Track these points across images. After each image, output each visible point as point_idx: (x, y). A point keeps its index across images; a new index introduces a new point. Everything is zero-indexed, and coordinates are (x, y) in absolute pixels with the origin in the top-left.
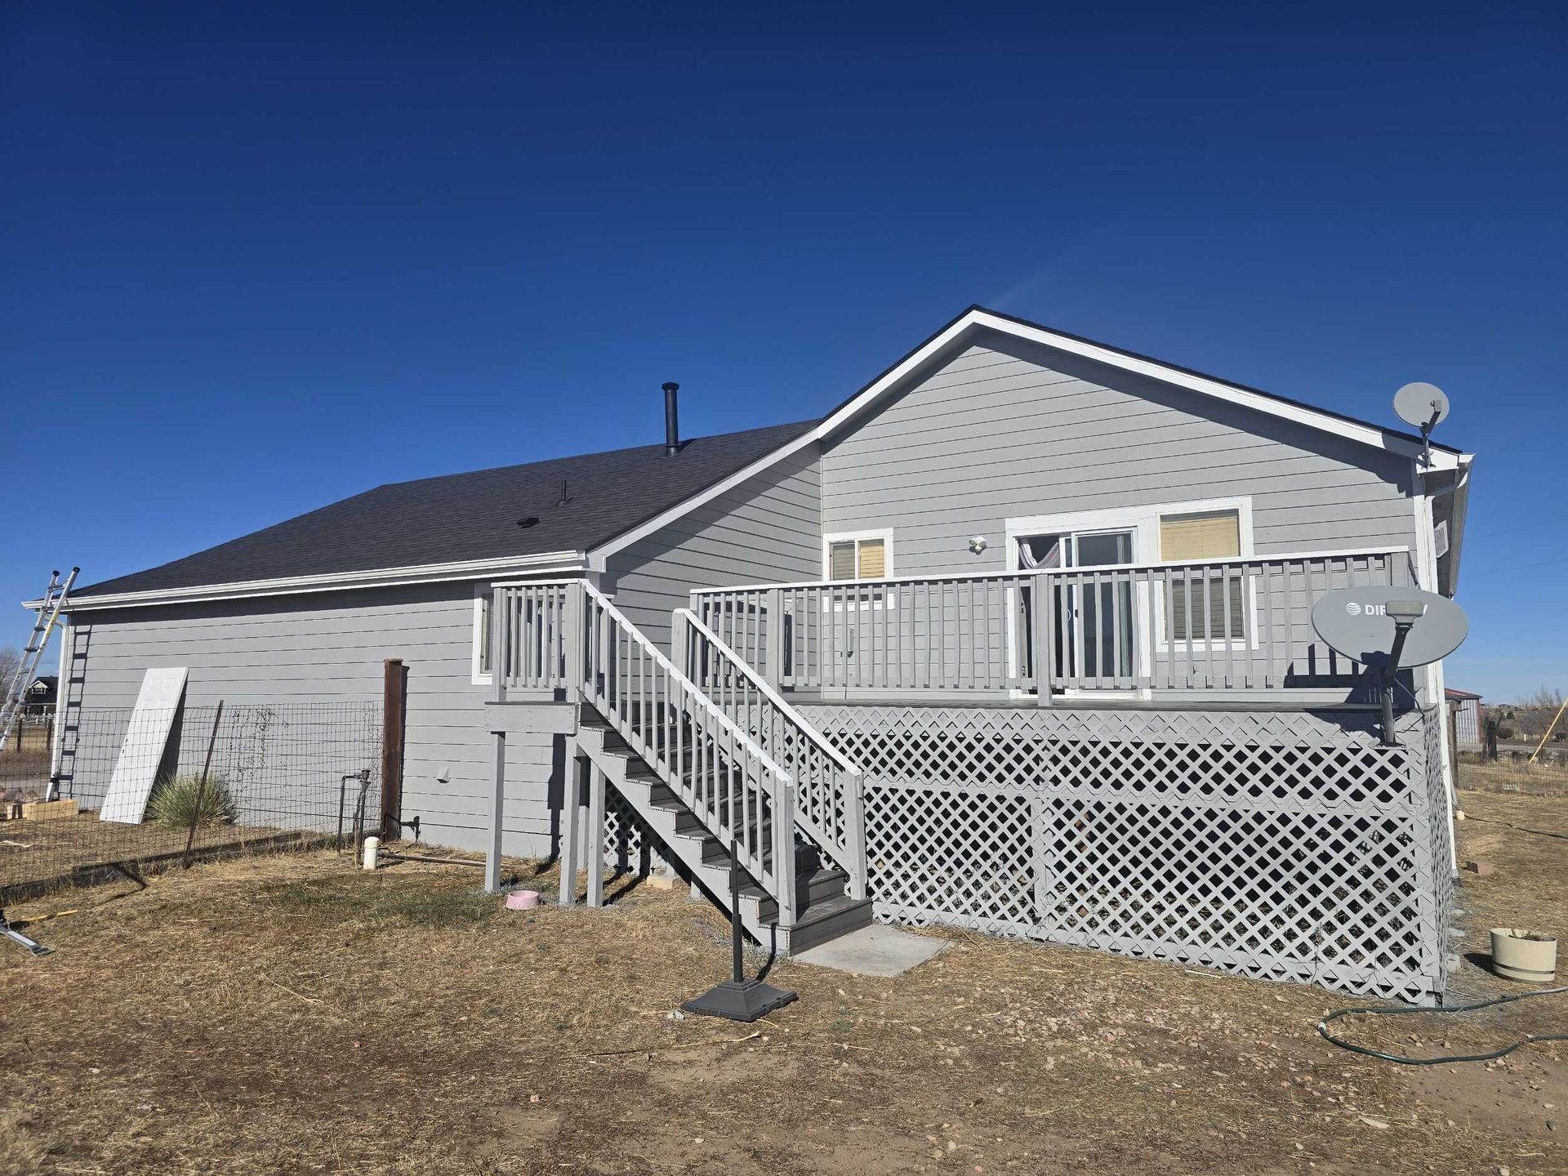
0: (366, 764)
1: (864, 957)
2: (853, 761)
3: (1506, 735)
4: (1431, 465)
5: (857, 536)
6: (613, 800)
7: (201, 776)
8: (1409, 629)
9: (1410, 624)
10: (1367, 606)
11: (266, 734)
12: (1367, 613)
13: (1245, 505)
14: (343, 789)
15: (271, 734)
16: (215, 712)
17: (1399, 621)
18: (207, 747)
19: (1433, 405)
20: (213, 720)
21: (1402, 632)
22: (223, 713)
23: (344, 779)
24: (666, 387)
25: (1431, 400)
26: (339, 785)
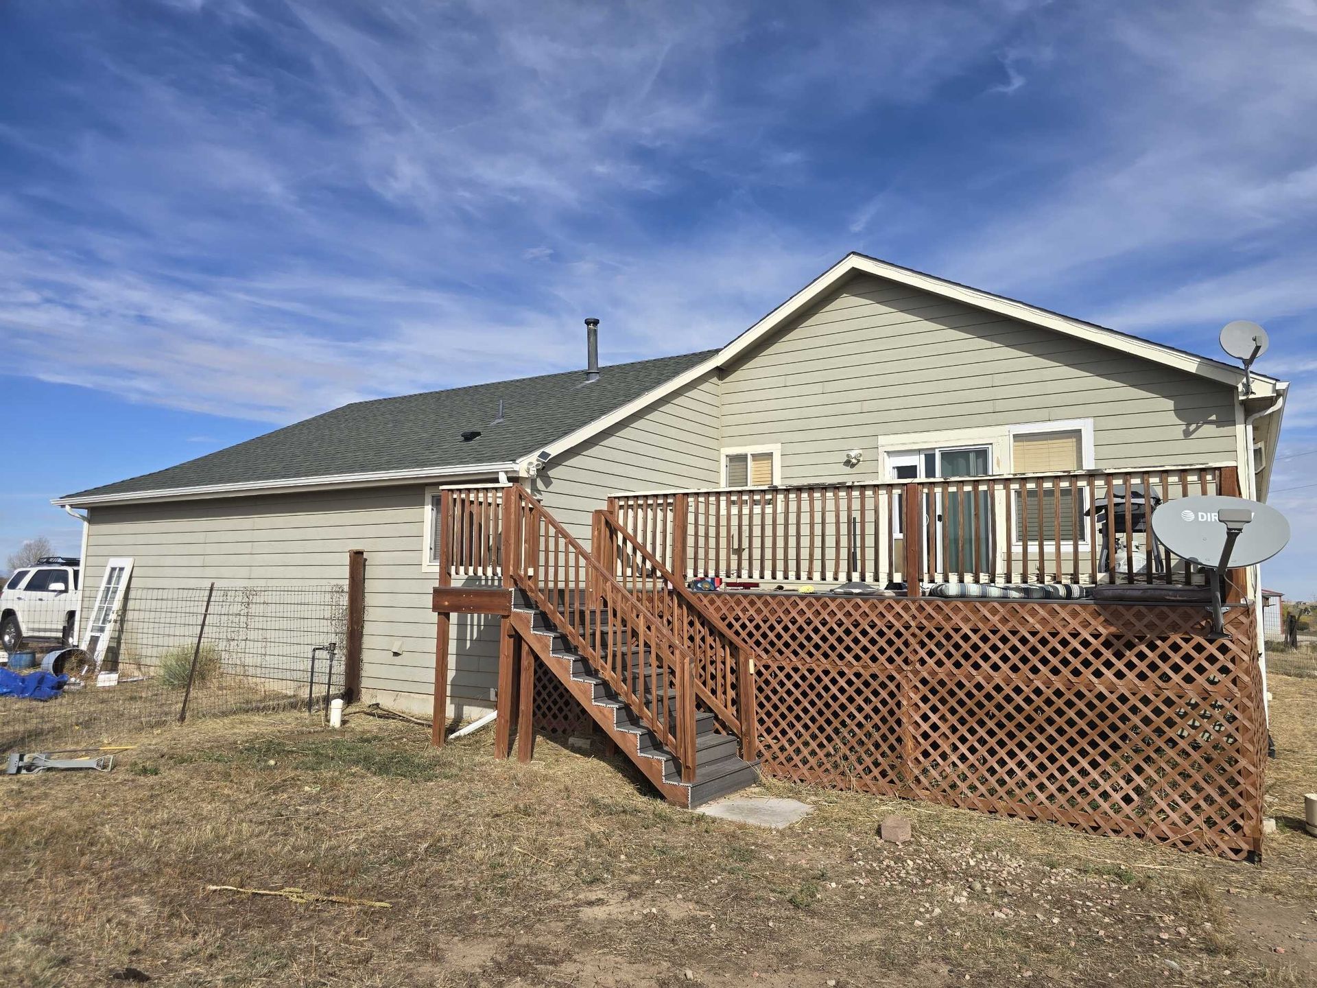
0: (333, 639)
1: (754, 811)
2: (746, 642)
3: (1304, 628)
4: (1252, 393)
5: (749, 450)
6: (540, 672)
7: (195, 646)
8: (1238, 534)
9: (1240, 530)
10: (1200, 514)
11: (250, 610)
12: (1200, 519)
13: (1086, 427)
14: (313, 659)
15: (253, 611)
16: (207, 593)
17: (1229, 527)
18: (200, 622)
19: (1255, 340)
20: (206, 599)
21: (1232, 536)
22: (214, 593)
23: (314, 650)
24: (588, 323)
25: (1253, 336)
26: (310, 656)
